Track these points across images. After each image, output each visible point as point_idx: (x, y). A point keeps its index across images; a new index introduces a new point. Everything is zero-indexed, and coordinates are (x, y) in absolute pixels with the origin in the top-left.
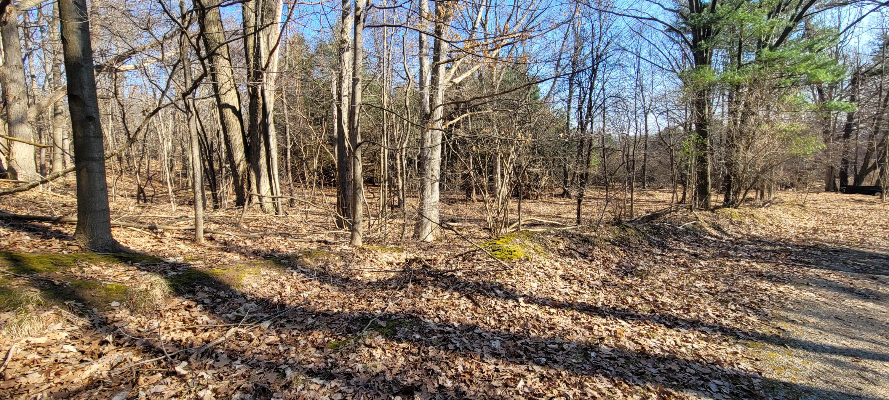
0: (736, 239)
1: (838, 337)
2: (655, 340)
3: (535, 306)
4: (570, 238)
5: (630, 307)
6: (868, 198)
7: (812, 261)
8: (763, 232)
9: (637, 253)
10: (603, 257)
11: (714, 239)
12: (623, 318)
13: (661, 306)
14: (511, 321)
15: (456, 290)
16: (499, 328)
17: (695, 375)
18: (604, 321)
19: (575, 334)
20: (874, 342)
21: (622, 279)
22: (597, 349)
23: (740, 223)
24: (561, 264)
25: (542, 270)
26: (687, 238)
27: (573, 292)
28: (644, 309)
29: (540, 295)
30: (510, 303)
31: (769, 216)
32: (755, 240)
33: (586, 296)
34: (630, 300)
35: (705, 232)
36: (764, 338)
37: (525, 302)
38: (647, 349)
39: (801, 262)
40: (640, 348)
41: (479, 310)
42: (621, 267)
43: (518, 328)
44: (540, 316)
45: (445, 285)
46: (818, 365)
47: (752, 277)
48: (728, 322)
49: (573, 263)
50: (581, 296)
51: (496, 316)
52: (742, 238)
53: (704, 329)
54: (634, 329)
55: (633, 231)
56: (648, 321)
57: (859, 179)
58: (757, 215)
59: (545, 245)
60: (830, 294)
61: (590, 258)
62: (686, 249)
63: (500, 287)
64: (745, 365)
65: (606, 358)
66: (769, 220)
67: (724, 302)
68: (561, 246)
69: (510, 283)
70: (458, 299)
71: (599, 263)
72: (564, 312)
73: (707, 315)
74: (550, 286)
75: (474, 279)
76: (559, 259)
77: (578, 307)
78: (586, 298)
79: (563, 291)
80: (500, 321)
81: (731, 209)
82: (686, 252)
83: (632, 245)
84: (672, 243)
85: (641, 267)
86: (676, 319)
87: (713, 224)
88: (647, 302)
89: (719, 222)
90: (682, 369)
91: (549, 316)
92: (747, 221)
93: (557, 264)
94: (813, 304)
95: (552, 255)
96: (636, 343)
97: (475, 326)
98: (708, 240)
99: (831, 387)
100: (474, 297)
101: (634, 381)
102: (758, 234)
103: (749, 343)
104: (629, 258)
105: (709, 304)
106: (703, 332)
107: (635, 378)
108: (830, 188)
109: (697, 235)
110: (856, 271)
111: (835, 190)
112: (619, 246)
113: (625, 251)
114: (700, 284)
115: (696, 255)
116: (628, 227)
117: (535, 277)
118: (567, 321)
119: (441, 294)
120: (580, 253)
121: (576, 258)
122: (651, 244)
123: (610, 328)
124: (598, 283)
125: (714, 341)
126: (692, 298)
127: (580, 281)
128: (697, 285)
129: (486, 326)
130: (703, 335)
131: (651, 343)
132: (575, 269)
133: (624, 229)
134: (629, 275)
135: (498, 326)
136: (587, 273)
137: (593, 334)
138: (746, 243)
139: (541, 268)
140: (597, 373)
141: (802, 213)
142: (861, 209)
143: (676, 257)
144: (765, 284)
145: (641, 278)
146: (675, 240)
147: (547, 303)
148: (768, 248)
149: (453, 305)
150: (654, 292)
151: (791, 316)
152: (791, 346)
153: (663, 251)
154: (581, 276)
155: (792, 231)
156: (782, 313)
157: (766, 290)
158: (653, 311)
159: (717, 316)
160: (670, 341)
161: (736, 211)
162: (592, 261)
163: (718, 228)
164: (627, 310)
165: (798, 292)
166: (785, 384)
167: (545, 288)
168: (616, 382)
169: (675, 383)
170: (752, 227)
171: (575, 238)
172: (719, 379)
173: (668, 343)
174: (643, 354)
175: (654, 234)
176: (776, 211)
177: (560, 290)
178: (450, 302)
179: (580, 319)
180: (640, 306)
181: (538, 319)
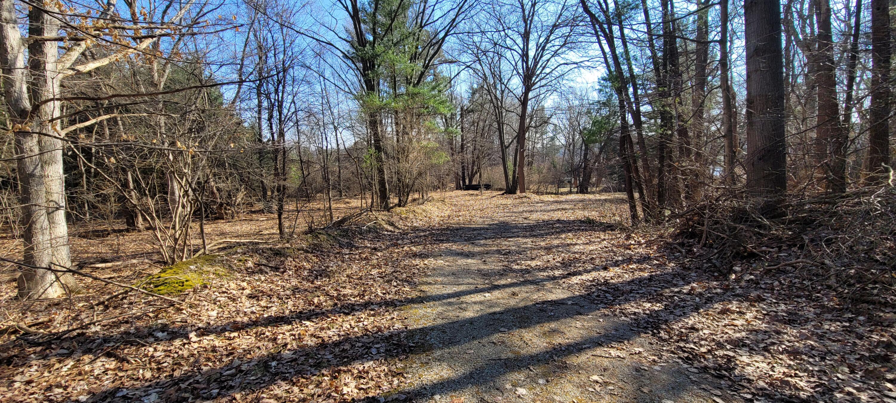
0: (404, 231)
1: (452, 286)
2: (334, 330)
3: (212, 337)
4: (260, 254)
5: (316, 306)
6: (475, 192)
7: (445, 238)
8: (421, 223)
9: (328, 256)
10: (296, 266)
11: (389, 233)
12: (308, 319)
13: (342, 298)
14: (176, 364)
15: (88, 351)
16: (158, 378)
17: (362, 346)
18: (290, 327)
19: (257, 350)
20: (468, 284)
21: (312, 283)
22: (279, 358)
23: (406, 218)
24: (249, 283)
25: (226, 295)
26: (370, 236)
27: (260, 309)
28: (328, 304)
29: (220, 322)
30: (177, 343)
31: (424, 211)
32: (415, 229)
33: (274, 309)
34: (316, 300)
35: (383, 229)
36: (412, 301)
37: (198, 336)
38: (326, 339)
39: (439, 240)
40: (320, 341)
41: (126, 366)
42: (312, 273)
43: (186, 368)
44: (217, 345)
45: (65, 351)
46: (440, 309)
47: (410, 257)
48: (391, 296)
49: (263, 278)
50: (269, 310)
51: (154, 365)
52: (408, 229)
53: (372, 307)
54: (317, 326)
55: (325, 237)
56: (329, 315)
57: (470, 181)
58: (417, 210)
59: (230, 266)
60: (450, 258)
61: (282, 270)
62: (369, 245)
63: (164, 328)
64: (398, 325)
65: (287, 362)
66: (424, 214)
67: (389, 282)
68: (250, 264)
69: (179, 320)
70: (90, 363)
71: (291, 273)
72: (247, 332)
73: (377, 296)
74: (234, 309)
75: (122, 329)
76: (247, 278)
77: (263, 322)
78: (273, 311)
79: (248, 311)
80: (159, 369)
81: (401, 208)
82: (369, 248)
83: (324, 250)
84: (358, 242)
85: (330, 268)
86: (353, 305)
87: (388, 221)
88: (332, 298)
89: (392, 220)
90: (352, 345)
91: (228, 342)
92: (411, 216)
93: (245, 284)
94: (441, 268)
95: (238, 275)
96: (318, 337)
97: (117, 389)
98: (385, 235)
99: (445, 321)
100: (118, 352)
101: (311, 373)
102: (417, 225)
103: (402, 307)
104: (321, 262)
105: (379, 286)
106: (372, 310)
107: (313, 370)
108: (458, 188)
109: (377, 232)
110: (466, 240)
111: (461, 189)
112: (312, 253)
113: (317, 256)
114: (374, 272)
115: (375, 249)
116: (320, 233)
117: (215, 304)
118: (250, 340)
119: (57, 366)
120: (271, 267)
121: (267, 273)
122: (341, 246)
123: (294, 332)
124: (288, 292)
125: (379, 314)
126: (367, 284)
127: (269, 296)
128: (373, 273)
129: (135, 383)
130: (372, 312)
131: (330, 333)
132: (265, 285)
133: (317, 236)
134: (319, 277)
135: (157, 375)
136: (277, 286)
137: (276, 344)
138: (409, 233)
139: (224, 292)
140: (275, 380)
141: (443, 206)
142: (473, 200)
143: (360, 253)
144: (417, 261)
145: (329, 278)
146: (361, 239)
147: (228, 329)
148: (422, 234)
149: (80, 374)
150: (338, 288)
151: (429, 280)
152: (427, 302)
153: (351, 250)
154: (271, 290)
155: (437, 219)
156: (425, 279)
157: (417, 265)
158: (336, 304)
159: (384, 294)
160: (346, 325)
161: (404, 209)
162: (283, 273)
163: (392, 224)
164: (313, 310)
165: (435, 262)
166: (420, 329)
167: (226, 313)
168: (295, 380)
169: (346, 360)
170: (414, 220)
171: (265, 252)
172: (379, 343)
173: (344, 328)
174: (323, 345)
175: (344, 236)
176: (428, 207)
177: (246, 310)
178: (75, 371)
179: (264, 334)
180: (324, 304)
181: (214, 349)
